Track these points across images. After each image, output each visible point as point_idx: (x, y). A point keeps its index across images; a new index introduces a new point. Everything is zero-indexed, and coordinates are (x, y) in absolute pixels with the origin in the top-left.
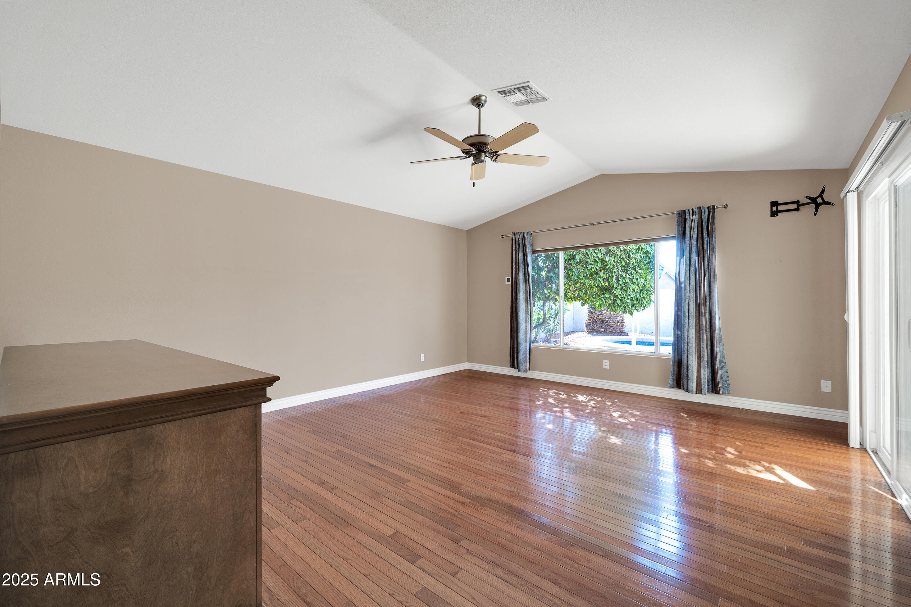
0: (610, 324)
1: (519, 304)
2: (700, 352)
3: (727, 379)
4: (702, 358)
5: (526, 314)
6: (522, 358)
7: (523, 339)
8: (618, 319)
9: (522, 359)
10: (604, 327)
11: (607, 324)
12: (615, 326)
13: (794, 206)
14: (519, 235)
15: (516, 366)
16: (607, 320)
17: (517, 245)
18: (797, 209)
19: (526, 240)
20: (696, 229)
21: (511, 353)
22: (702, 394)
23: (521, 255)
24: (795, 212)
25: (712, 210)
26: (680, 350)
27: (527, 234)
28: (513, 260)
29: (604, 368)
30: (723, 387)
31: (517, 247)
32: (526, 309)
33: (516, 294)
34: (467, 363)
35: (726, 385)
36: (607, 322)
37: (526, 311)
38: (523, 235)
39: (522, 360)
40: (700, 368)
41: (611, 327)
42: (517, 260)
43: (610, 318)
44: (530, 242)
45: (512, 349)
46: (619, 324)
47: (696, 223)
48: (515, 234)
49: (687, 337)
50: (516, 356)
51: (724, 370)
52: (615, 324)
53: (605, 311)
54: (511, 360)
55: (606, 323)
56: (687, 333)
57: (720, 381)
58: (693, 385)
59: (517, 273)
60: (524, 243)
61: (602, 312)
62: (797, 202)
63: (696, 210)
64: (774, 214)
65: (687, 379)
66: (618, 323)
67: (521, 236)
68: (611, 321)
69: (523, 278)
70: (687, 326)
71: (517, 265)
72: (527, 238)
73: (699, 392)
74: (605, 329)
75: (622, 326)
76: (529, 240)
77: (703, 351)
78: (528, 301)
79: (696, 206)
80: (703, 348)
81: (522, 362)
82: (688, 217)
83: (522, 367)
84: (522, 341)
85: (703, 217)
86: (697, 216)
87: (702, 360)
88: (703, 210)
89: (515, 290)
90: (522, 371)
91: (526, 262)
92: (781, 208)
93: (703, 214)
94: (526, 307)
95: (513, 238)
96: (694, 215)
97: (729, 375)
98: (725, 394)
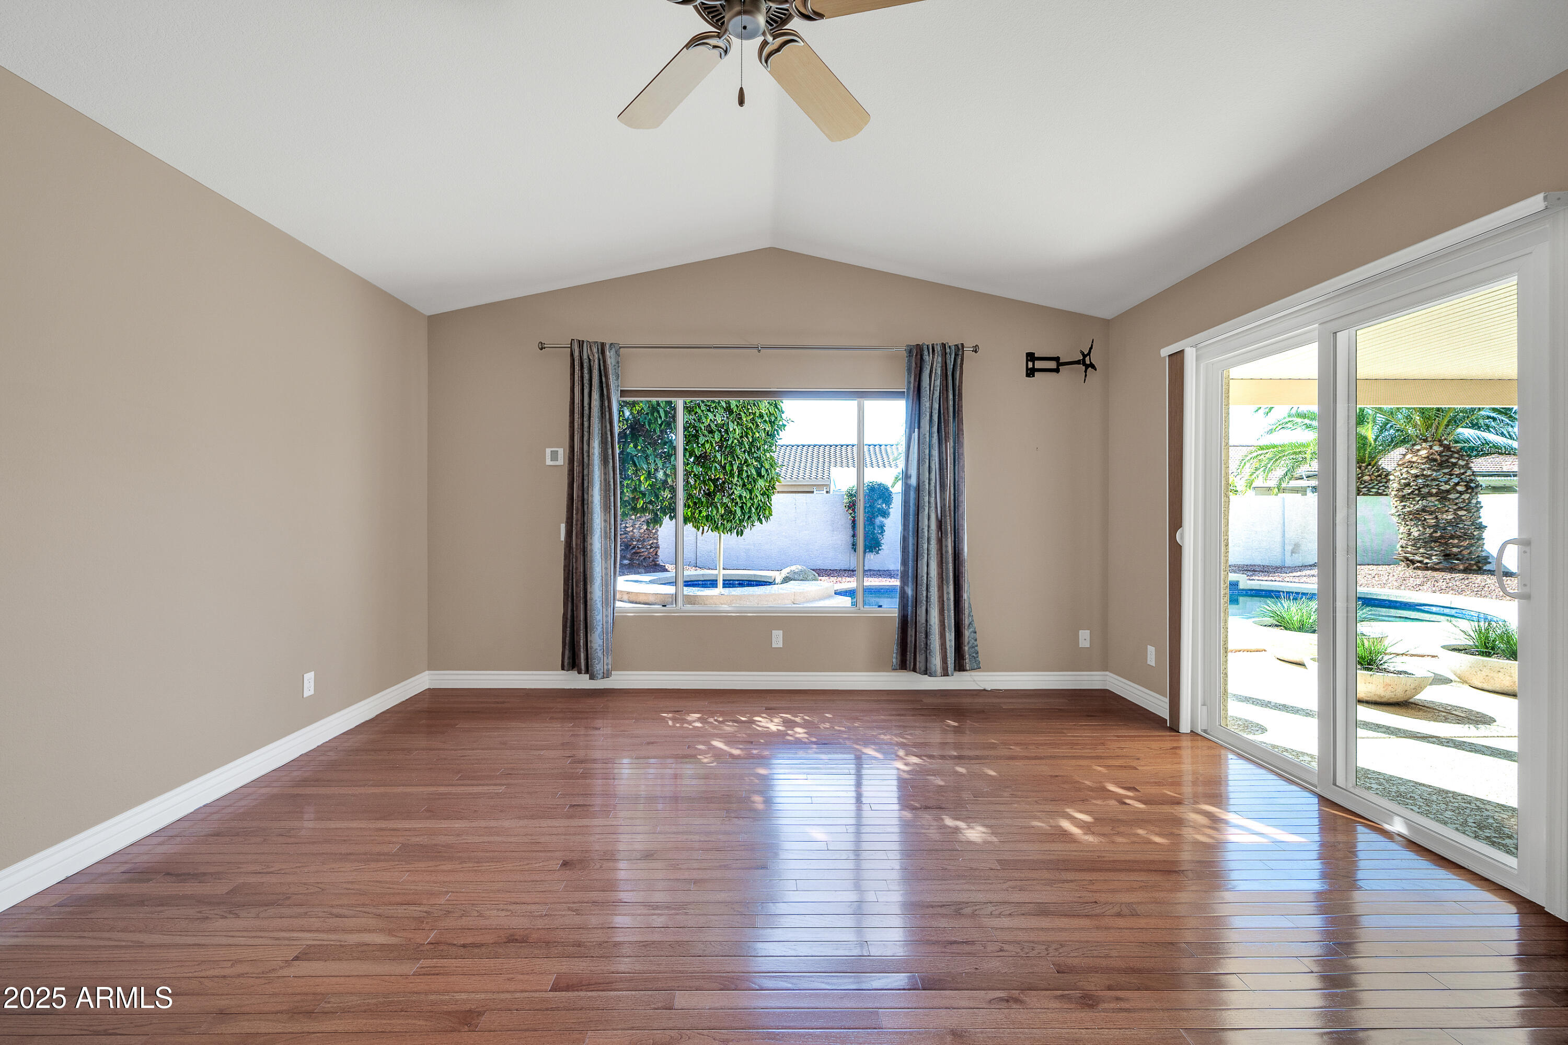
0: (638, 551)
1: (592, 515)
2: (943, 601)
3: (975, 643)
4: (946, 612)
5: (606, 538)
6: (599, 646)
7: (601, 599)
8: (651, 542)
9: (599, 648)
10: (628, 556)
11: (634, 551)
12: (646, 553)
13: (1052, 365)
14: (590, 347)
15: (583, 667)
16: (634, 543)
17: (586, 371)
18: (1057, 370)
19: (609, 361)
20: (938, 383)
21: (568, 635)
22: (948, 676)
23: (596, 396)
24: (1054, 374)
25: (959, 350)
26: (905, 600)
27: (611, 349)
28: (576, 406)
29: (773, 646)
30: (970, 658)
31: (586, 376)
32: (605, 527)
33: (584, 490)
34: (427, 672)
35: (974, 655)
36: (634, 548)
37: (606, 532)
38: (600, 349)
39: (598, 651)
40: (944, 629)
41: (640, 556)
42: (586, 408)
43: (638, 541)
44: (615, 369)
45: (568, 624)
46: (652, 550)
47: (939, 372)
48: (581, 343)
49: (925, 576)
50: (582, 641)
51: (971, 630)
52: (645, 550)
53: (631, 529)
54: (567, 652)
55: (632, 549)
56: (926, 568)
57: (966, 648)
58: (936, 661)
59: (586, 438)
60: (602, 368)
61: (627, 529)
62: (1057, 359)
63: (938, 349)
64: (1031, 373)
65: (926, 652)
66: (650, 548)
67: (595, 350)
68: (640, 546)
69: (599, 454)
70: (926, 556)
71: (585, 419)
72: (610, 355)
73: (945, 673)
74: (631, 560)
75: (656, 554)
76: (613, 364)
77: (948, 599)
78: (610, 508)
79: (938, 341)
80: (948, 593)
81: (600, 654)
82: (926, 357)
83: (598, 667)
84: (599, 605)
85: (948, 361)
86: (940, 359)
87: (946, 614)
88: (948, 350)
89: (580, 481)
90: (600, 677)
91: (607, 414)
92: (1039, 365)
93: (948, 356)
94: (605, 521)
95: (576, 354)
96: (936, 357)
97: (978, 636)
98: (972, 669)
